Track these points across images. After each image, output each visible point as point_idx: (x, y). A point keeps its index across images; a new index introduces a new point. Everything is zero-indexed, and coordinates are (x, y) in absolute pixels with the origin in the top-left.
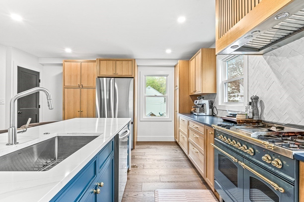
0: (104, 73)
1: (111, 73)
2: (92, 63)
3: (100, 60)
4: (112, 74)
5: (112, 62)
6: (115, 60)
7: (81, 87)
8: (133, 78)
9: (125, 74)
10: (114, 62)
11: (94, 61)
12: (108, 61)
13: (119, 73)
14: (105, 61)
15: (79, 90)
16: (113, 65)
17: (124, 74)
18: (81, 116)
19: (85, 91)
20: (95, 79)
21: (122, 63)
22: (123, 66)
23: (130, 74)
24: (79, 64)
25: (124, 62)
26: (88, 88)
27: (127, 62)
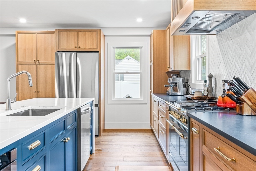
0: (64, 46)
1: (72, 47)
2: (50, 35)
3: (60, 31)
4: (74, 48)
5: (73, 33)
6: (76, 31)
7: (37, 63)
8: (98, 52)
9: (88, 47)
10: (76, 33)
11: (53, 32)
12: (69, 33)
13: (82, 46)
14: (65, 33)
15: (35, 66)
16: (74, 41)
17: (87, 48)
18: (37, 96)
19: (41, 67)
20: (54, 54)
21: (85, 35)
22: (86, 38)
23: (94, 47)
24: (35, 35)
25: (87, 33)
26: (45, 64)
27: (91, 33)
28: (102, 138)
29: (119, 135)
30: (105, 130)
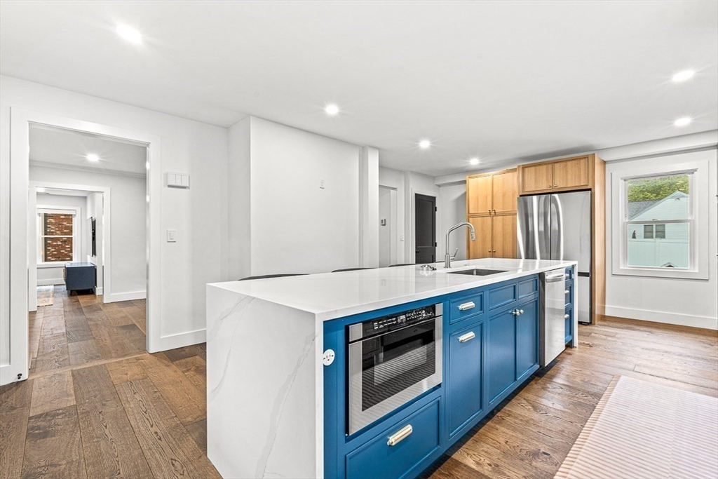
0: (530, 188)
1: (544, 186)
2: (510, 174)
3: (524, 167)
4: (546, 188)
5: (545, 167)
6: (550, 163)
7: (493, 214)
8: (590, 189)
9: (571, 184)
10: (550, 166)
11: (514, 170)
12: (538, 167)
13: (560, 184)
14: (533, 168)
15: (489, 218)
16: (547, 177)
17: (569, 186)
18: (493, 256)
19: (498, 219)
20: (516, 199)
21: (566, 166)
22: (567, 172)
23: (582, 183)
24: (491, 177)
25: (569, 163)
26: (504, 214)
27: (576, 161)
28: (596, 328)
29: (634, 330)
30: (604, 318)
